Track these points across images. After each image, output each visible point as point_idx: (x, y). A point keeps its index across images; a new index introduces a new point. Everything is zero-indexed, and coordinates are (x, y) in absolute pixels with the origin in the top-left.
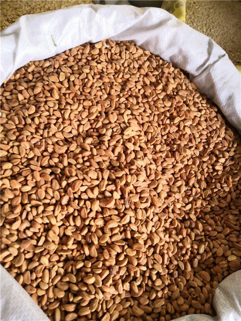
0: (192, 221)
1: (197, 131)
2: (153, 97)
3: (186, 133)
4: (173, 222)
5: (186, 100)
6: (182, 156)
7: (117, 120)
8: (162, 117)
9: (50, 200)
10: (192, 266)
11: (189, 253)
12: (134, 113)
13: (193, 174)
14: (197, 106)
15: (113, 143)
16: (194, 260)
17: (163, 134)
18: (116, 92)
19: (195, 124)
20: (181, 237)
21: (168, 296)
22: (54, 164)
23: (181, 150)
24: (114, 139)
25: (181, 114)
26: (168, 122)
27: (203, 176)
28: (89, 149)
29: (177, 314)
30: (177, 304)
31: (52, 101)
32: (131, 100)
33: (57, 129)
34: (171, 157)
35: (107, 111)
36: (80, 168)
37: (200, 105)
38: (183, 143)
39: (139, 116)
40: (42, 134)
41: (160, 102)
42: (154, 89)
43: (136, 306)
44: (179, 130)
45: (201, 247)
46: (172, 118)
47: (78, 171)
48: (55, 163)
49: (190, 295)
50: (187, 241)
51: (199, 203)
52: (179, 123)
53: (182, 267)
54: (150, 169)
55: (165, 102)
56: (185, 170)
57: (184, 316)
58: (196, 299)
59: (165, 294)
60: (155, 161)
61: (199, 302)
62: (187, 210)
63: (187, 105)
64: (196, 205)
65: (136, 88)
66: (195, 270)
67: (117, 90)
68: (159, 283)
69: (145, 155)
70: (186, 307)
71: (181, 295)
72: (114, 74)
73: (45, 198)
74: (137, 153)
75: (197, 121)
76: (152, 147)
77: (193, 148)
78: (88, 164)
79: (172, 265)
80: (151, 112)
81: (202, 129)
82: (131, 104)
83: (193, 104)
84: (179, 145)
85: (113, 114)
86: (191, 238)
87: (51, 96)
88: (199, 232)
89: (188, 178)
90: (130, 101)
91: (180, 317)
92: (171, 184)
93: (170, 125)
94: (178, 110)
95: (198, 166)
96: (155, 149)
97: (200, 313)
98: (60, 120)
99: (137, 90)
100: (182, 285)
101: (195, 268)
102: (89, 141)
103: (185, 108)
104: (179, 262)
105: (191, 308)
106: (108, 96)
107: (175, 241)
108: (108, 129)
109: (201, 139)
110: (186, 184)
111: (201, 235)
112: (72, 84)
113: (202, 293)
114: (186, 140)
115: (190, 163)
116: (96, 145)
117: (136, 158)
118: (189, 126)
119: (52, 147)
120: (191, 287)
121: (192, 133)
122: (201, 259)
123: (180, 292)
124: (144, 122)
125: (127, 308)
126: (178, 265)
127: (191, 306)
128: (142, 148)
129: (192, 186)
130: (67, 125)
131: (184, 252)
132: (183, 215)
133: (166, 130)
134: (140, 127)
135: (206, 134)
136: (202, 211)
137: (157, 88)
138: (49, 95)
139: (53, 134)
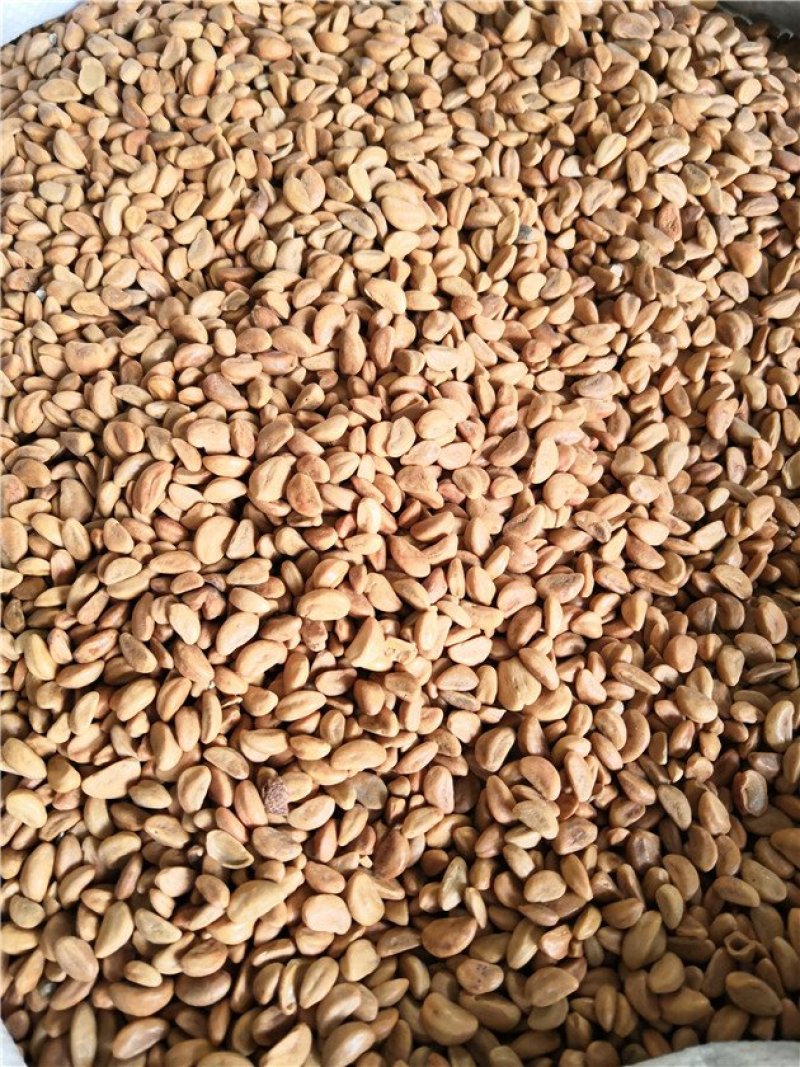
0: (728, 600)
1: (719, 185)
2: (490, 77)
3: (665, 201)
4: (625, 609)
5: (654, 55)
6: (654, 310)
7: (327, 197)
8: (540, 151)
9: (48, 559)
10: (736, 811)
11: (713, 747)
12: (399, 155)
13: (726, 386)
14: (716, 71)
15: (311, 292)
16: (743, 780)
17: (556, 229)
18: (321, 88)
19: (704, 154)
20: (664, 672)
21: (605, 951)
22: (66, 420)
23: (648, 280)
24: (314, 277)
25: (627, 122)
26: (572, 168)
27: (777, 389)
28: (203, 336)
29: (653, 1041)
30: (648, 988)
31: (60, 179)
32: (386, 107)
33: (81, 282)
34: (602, 320)
35: (279, 171)
36: (165, 415)
37: (730, 62)
38: (652, 249)
39: (423, 163)
40: (20, 309)
41: (526, 91)
42: (497, 41)
43: (439, 1000)
44: (630, 195)
45: (775, 717)
46: (585, 146)
47: (153, 428)
48: (69, 413)
49: (720, 944)
50: (701, 689)
51: (761, 513)
52: (624, 163)
53: (680, 816)
54: (497, 387)
55: (547, 87)
56: (684, 374)
57: (682, 1048)
58: (752, 965)
59: (584, 943)
60: (519, 346)
61: (767, 981)
62: (702, 552)
63: (662, 77)
64: (745, 522)
65: (415, 55)
66: (752, 824)
67: (322, 78)
68: (546, 891)
69: (468, 326)
70: (695, 1003)
71: (669, 948)
72: (312, 23)
73: (30, 554)
74: (427, 322)
75: (718, 138)
76: (502, 288)
77: (714, 267)
78: (193, 395)
79: (628, 808)
80: (485, 142)
81: (746, 169)
82: (390, 123)
83: (690, 64)
84: (636, 262)
85: (305, 176)
86: (718, 674)
87: (55, 160)
88: (765, 646)
89: (702, 406)
90: (383, 115)
91: (663, 1052)
92: (615, 441)
93: (583, 181)
94: (616, 105)
95: (751, 348)
96: (518, 295)
97: (778, 1036)
98: (92, 246)
99: (418, 66)
100: (675, 899)
101: (751, 816)
102: (209, 303)
103: (651, 90)
104: (664, 791)
105: (723, 1010)
106: (287, 114)
107: (640, 694)
108: (288, 239)
109: (750, 220)
110: (697, 437)
111: (780, 660)
112: (130, 93)
113: (787, 938)
114: (666, 233)
115: (706, 335)
116: (235, 315)
117: (417, 344)
118: (677, 168)
119: (57, 350)
120: (729, 907)
121: (699, 198)
122: (781, 772)
123: (668, 931)
124: (449, 184)
125: (396, 1005)
126: (657, 806)
127: (721, 1001)
128: (448, 301)
129: (725, 441)
130: (118, 257)
131: (684, 741)
132: (679, 572)
133: (562, 207)
134: (435, 209)
135: (774, 191)
136: (788, 549)
137: (507, 36)
138: (46, 156)
139: (64, 303)
